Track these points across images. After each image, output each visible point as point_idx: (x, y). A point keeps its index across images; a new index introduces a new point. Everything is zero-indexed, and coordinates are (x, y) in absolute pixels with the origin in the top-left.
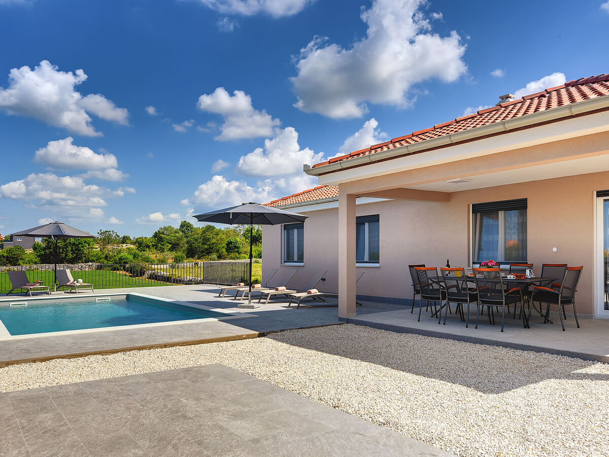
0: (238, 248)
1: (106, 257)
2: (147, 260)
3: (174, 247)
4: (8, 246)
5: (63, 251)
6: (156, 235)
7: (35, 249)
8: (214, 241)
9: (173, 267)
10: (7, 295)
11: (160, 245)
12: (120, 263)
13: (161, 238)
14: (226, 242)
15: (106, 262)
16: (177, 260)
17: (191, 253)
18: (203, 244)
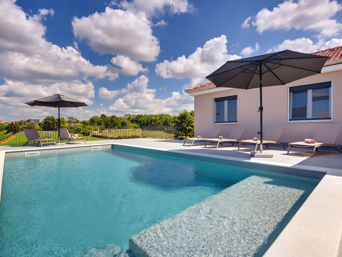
0: (126, 124)
1: (71, 128)
2: (89, 129)
3: (99, 124)
4: (27, 123)
5: (52, 125)
6: (91, 120)
7: (39, 125)
8: (116, 122)
9: (100, 132)
10: (24, 146)
11: (93, 124)
12: (78, 130)
13: (93, 121)
14: (121, 122)
15: (71, 130)
16: (102, 130)
17: (107, 126)
18: (112, 123)
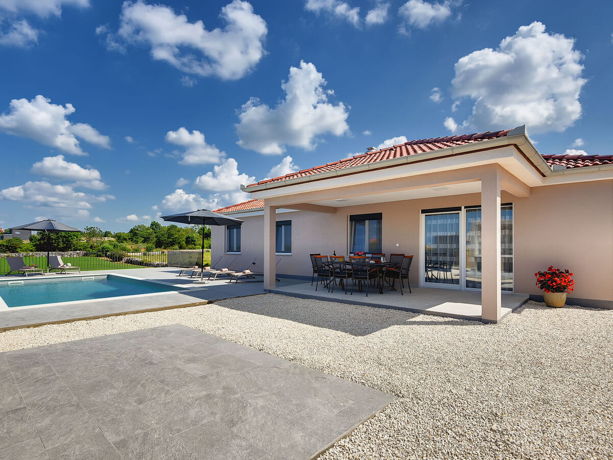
0: (194, 241)
1: (91, 247)
2: (124, 249)
3: (146, 240)
4: (8, 237)
5: (55, 242)
6: (131, 231)
7: (31, 240)
8: (177, 236)
9: (145, 254)
10: (6, 275)
11: (134, 239)
12: (103, 251)
13: (135, 233)
14: (185, 237)
15: (91, 250)
16: (149, 250)
17: (159, 244)
18: (168, 238)
